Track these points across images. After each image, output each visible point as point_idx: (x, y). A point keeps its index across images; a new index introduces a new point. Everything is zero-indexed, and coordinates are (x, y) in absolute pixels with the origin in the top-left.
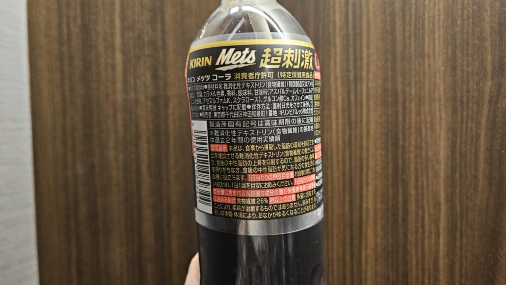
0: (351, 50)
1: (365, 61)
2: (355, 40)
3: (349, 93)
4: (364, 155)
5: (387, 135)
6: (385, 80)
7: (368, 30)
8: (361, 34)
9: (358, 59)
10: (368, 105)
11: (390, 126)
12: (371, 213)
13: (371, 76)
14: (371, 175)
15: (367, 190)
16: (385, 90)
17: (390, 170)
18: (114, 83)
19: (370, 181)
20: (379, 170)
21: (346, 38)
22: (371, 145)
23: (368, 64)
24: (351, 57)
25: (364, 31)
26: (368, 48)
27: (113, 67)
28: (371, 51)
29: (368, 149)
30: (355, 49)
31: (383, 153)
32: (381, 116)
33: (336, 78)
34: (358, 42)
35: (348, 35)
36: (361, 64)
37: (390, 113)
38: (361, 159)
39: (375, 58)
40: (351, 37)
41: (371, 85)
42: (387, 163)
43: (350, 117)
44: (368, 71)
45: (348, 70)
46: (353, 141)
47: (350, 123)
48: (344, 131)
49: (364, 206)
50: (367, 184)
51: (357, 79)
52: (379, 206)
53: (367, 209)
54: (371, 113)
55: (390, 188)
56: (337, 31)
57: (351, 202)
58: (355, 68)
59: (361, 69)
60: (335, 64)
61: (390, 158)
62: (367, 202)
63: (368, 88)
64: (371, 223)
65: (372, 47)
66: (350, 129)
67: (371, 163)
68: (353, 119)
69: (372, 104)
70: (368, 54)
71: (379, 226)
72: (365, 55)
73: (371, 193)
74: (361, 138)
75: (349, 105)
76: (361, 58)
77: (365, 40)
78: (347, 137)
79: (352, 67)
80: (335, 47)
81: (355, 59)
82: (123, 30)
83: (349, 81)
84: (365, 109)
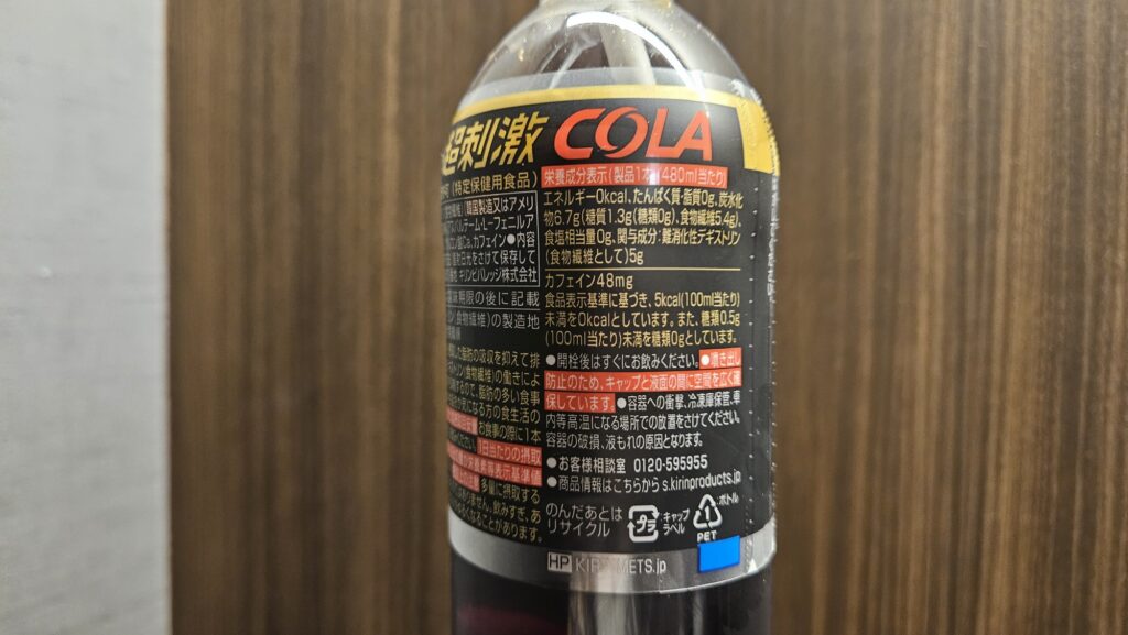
0: (972, 158)
1: (1005, 183)
2: (982, 133)
3: (963, 255)
4: (995, 400)
5: (1053, 356)
6: (1054, 231)
7: (1017, 111)
8: (998, 122)
9: (988, 179)
10: (1009, 285)
11: (1061, 336)
12: (1005, 535)
13: (1020, 218)
14: (1007, 447)
15: (998, 480)
16: (1053, 253)
17: (1057, 439)
18: (376, 204)
19: (1006, 459)
20: (1028, 435)
21: (961, 129)
22: (1013, 377)
23: (1013, 191)
24: (972, 172)
25: (1007, 116)
26: (1015, 152)
27: (376, 168)
28: (1022, 160)
29: (1003, 389)
30: (981, 155)
31: (1041, 398)
32: (1040, 312)
33: (932, 219)
34: (990, 139)
35: (965, 122)
36: (996, 192)
37: (1063, 305)
38: (986, 409)
39: (1030, 176)
40: (974, 126)
41: (1018, 239)
42: (1051, 421)
43: (962, 311)
44: (1012, 208)
45: (963, 203)
46: (968, 367)
47: (962, 326)
48: (946, 342)
49: (988, 517)
50: (999, 467)
51: (986, 224)
52: (1025, 519)
53: (996, 524)
54: (1017, 302)
55: (1054, 478)
56: (940, 111)
57: (955, 506)
58: (981, 197)
59: (996, 202)
60: (931, 188)
61: (1057, 410)
62: (996, 508)
63: (1010, 246)
64: (1003, 557)
65: (1023, 152)
66: (963, 338)
67: (1011, 419)
68: (970, 316)
69: (1018, 284)
70: (1015, 169)
71: (1023, 565)
72: (1005, 169)
73: (1006, 489)
74: (988, 361)
75: (962, 283)
76: (997, 177)
77: (1007, 135)
78: (953, 358)
79: (972, 195)
80: (933, 147)
81: (982, 179)
82: (404, 82)
83: (962, 227)
84: (1000, 294)
